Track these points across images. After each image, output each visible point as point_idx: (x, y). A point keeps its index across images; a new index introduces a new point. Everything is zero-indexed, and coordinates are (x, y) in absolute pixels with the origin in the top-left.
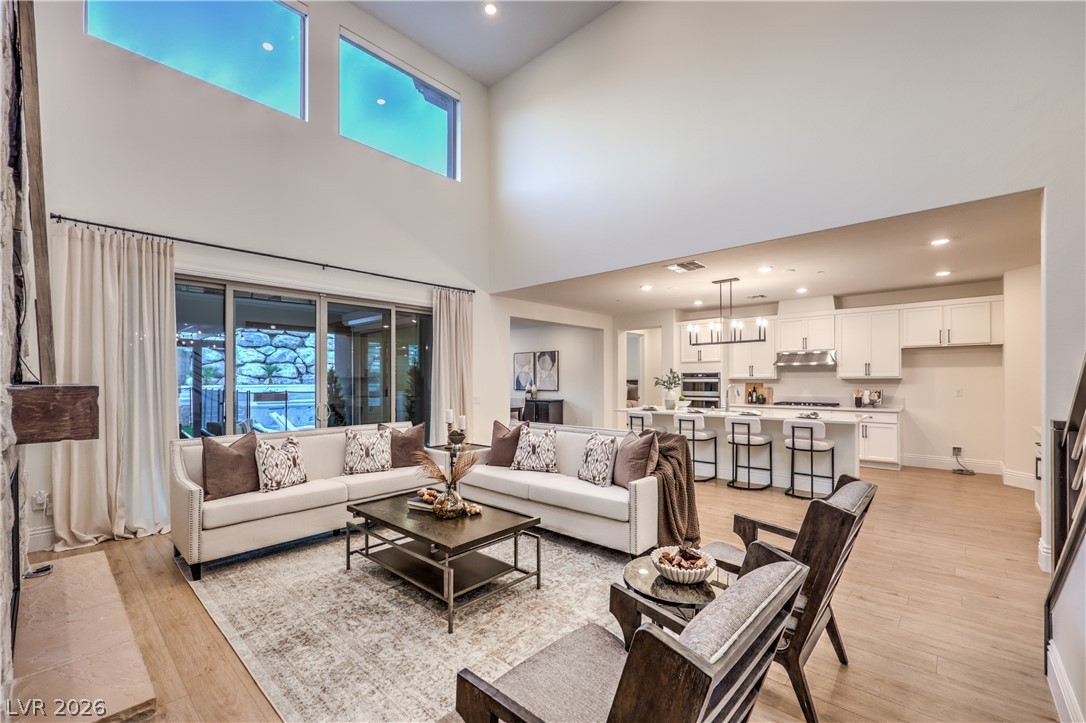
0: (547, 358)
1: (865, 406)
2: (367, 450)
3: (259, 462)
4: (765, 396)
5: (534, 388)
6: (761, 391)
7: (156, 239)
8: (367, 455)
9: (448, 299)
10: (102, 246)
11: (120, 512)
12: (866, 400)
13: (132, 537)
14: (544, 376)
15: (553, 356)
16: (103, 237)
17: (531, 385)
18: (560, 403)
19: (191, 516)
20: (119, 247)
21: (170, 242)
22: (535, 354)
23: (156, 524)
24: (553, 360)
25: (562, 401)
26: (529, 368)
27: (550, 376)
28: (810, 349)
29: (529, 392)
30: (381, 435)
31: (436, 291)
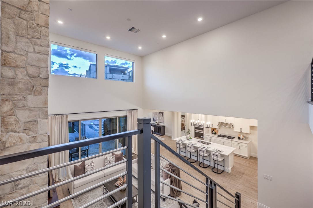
0: (161, 114)
1: (241, 139)
2: (109, 161)
3: (86, 169)
4: (216, 132)
5: (158, 122)
6: (215, 131)
7: (65, 115)
8: (109, 163)
9: (131, 113)
10: (54, 119)
11: (57, 176)
12: (241, 138)
13: (59, 181)
14: (160, 119)
15: (163, 113)
16: (54, 117)
17: (157, 120)
18: (164, 126)
19: (72, 186)
20: (57, 118)
21: (67, 115)
22: (158, 112)
23: (64, 178)
24: (163, 115)
25: (165, 126)
26: (156, 116)
27: (162, 119)
28: (227, 122)
29: (156, 123)
30: (113, 157)
31: (128, 111)
